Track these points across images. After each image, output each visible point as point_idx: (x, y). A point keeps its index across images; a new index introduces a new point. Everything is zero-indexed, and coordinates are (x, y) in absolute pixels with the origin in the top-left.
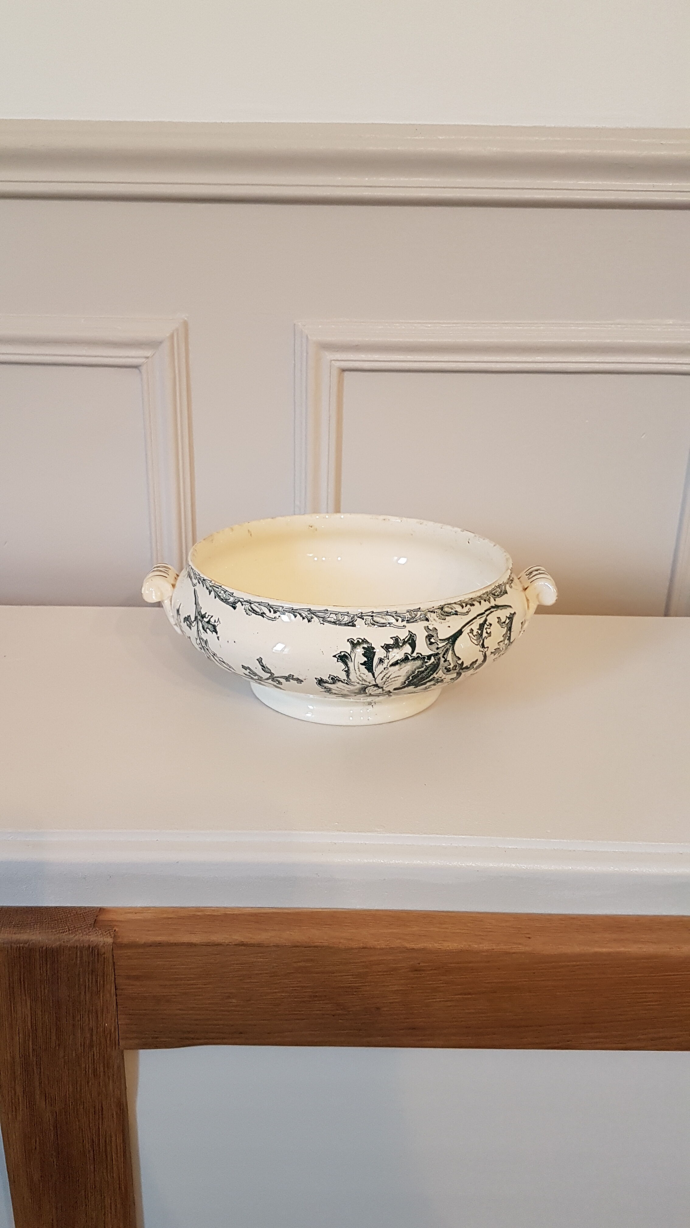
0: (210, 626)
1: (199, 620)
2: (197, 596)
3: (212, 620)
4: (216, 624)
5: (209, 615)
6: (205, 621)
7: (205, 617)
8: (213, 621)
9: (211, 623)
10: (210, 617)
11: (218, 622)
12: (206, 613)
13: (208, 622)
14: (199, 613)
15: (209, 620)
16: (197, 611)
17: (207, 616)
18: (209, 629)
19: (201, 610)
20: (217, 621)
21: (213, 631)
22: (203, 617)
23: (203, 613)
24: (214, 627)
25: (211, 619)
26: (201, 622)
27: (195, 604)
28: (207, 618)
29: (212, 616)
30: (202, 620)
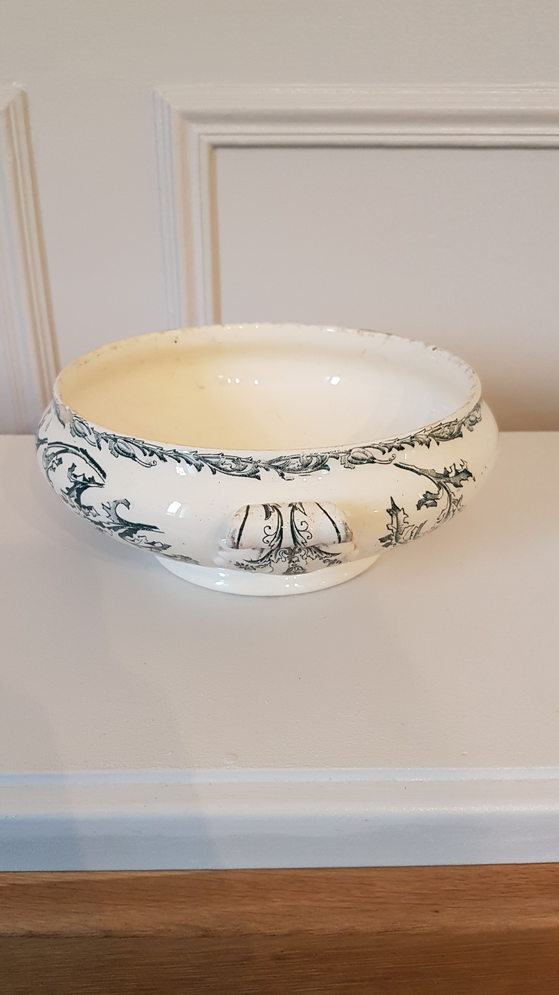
0: (462, 476)
1: (445, 482)
2: (410, 467)
3: (458, 468)
4: (464, 467)
5: (450, 468)
6: (453, 477)
7: (449, 473)
8: (460, 467)
9: (460, 472)
10: (453, 468)
11: (464, 464)
12: (445, 468)
13: (457, 473)
14: (438, 476)
15: (456, 470)
16: (432, 478)
17: (450, 471)
18: (463, 480)
19: (436, 472)
20: (462, 464)
21: (468, 477)
22: (446, 475)
23: (442, 472)
24: (466, 471)
25: (456, 468)
26: (449, 482)
27: (420, 474)
28: (452, 471)
29: (454, 464)
30: (448, 479)
